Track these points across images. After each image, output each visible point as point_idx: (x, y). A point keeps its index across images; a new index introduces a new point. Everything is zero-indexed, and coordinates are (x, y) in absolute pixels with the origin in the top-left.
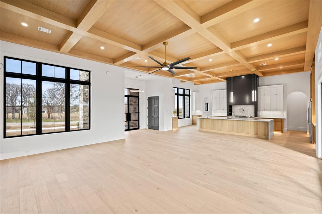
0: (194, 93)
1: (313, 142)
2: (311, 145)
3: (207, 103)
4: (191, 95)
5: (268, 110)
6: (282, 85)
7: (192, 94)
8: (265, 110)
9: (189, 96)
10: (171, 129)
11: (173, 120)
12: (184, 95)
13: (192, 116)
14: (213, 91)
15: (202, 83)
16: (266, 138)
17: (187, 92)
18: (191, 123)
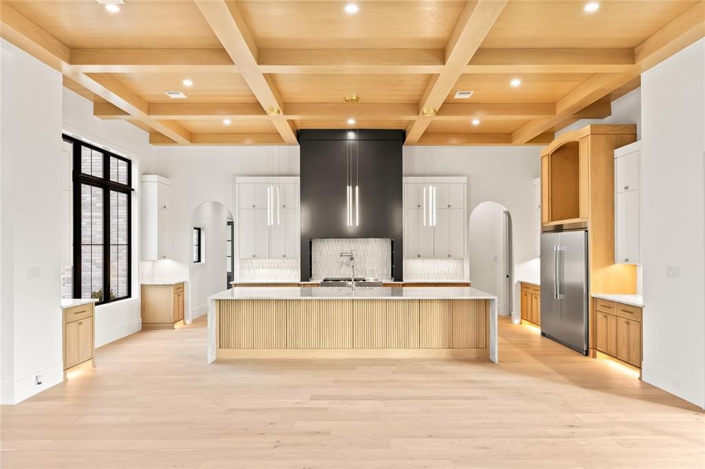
0: (154, 178)
1: (591, 351)
2: (589, 359)
3: (199, 230)
4: (135, 185)
5: (427, 257)
6: (464, 179)
7: (142, 182)
8: (419, 256)
9: (127, 190)
10: (53, 377)
11: (66, 323)
12: (106, 184)
13: (143, 287)
14: (239, 179)
15: (193, 137)
16: (483, 358)
17: (118, 173)
18: (137, 322)
